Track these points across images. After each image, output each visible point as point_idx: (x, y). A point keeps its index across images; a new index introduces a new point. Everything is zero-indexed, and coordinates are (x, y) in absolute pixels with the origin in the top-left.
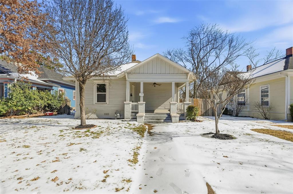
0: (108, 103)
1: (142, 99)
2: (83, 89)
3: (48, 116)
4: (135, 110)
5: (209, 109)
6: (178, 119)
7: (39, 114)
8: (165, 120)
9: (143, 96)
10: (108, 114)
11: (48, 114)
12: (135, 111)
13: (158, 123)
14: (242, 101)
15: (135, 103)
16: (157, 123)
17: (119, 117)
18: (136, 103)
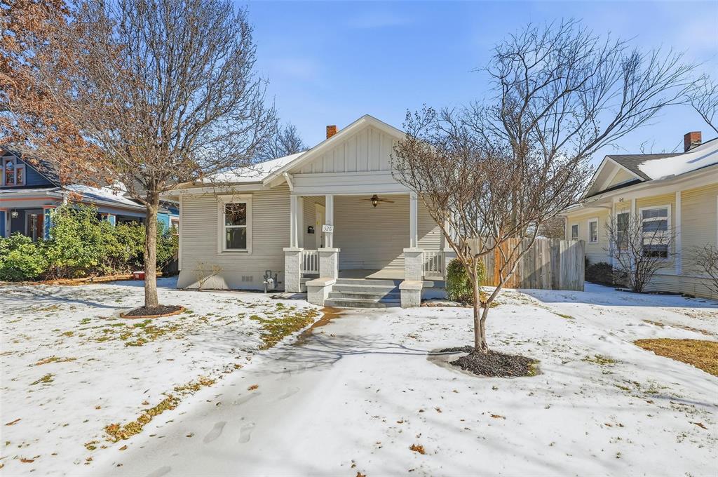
0: (250, 251)
1: (329, 240)
2: (151, 218)
3: (136, 279)
4: (312, 270)
5: (541, 269)
6: (418, 297)
7: (118, 276)
8: (385, 297)
9: (332, 231)
10: (249, 279)
11: (137, 276)
12: (310, 272)
13: (362, 306)
14: (653, 244)
15: (312, 252)
16: (360, 305)
17: (272, 287)
18: (315, 251)
